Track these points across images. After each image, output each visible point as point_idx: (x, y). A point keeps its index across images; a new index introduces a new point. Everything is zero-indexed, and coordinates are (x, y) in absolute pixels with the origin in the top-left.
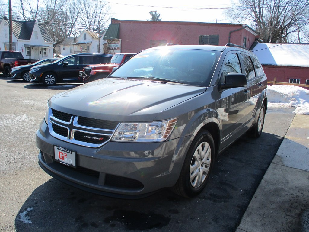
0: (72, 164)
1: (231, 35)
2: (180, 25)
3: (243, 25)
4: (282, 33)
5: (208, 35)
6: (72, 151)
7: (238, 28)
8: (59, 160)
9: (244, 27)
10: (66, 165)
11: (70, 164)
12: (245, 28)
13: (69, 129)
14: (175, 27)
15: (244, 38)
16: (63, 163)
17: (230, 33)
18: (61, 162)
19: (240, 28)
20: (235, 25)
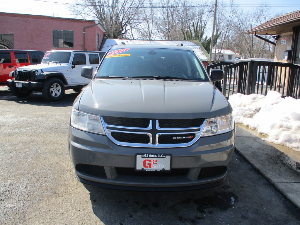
0: (163, 169)
1: (85, 31)
2: (29, 18)
3: (96, 22)
4: (123, 30)
5: (62, 30)
6: (165, 155)
7: (92, 24)
8: (143, 169)
9: (96, 24)
10: (156, 172)
11: (162, 169)
12: (98, 24)
13: (150, 135)
14: (23, 20)
15: (97, 34)
16: (150, 171)
17: (84, 28)
18: (146, 171)
19: (93, 24)
20: (88, 21)
